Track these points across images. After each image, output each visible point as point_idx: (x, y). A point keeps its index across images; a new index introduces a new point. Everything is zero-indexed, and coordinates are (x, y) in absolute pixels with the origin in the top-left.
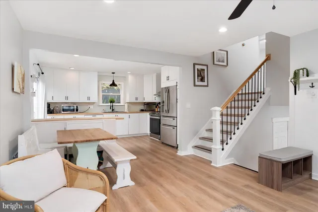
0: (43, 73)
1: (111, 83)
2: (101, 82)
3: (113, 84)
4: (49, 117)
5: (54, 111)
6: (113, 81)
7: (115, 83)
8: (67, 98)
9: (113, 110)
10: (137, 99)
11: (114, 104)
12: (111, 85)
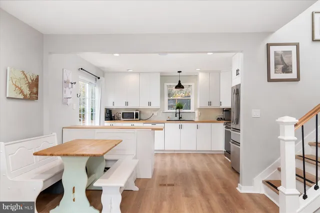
0: (99, 78)
1: (177, 84)
2: (166, 84)
3: (180, 86)
4: (108, 124)
5: (116, 117)
6: (180, 81)
7: (182, 84)
8: (127, 104)
9: (180, 118)
10: (210, 103)
11: (182, 111)
12: (176, 87)
